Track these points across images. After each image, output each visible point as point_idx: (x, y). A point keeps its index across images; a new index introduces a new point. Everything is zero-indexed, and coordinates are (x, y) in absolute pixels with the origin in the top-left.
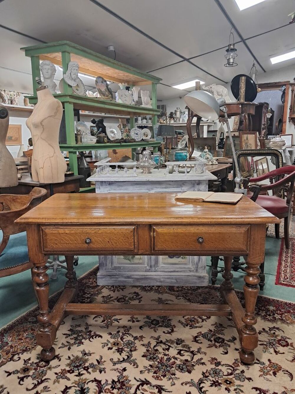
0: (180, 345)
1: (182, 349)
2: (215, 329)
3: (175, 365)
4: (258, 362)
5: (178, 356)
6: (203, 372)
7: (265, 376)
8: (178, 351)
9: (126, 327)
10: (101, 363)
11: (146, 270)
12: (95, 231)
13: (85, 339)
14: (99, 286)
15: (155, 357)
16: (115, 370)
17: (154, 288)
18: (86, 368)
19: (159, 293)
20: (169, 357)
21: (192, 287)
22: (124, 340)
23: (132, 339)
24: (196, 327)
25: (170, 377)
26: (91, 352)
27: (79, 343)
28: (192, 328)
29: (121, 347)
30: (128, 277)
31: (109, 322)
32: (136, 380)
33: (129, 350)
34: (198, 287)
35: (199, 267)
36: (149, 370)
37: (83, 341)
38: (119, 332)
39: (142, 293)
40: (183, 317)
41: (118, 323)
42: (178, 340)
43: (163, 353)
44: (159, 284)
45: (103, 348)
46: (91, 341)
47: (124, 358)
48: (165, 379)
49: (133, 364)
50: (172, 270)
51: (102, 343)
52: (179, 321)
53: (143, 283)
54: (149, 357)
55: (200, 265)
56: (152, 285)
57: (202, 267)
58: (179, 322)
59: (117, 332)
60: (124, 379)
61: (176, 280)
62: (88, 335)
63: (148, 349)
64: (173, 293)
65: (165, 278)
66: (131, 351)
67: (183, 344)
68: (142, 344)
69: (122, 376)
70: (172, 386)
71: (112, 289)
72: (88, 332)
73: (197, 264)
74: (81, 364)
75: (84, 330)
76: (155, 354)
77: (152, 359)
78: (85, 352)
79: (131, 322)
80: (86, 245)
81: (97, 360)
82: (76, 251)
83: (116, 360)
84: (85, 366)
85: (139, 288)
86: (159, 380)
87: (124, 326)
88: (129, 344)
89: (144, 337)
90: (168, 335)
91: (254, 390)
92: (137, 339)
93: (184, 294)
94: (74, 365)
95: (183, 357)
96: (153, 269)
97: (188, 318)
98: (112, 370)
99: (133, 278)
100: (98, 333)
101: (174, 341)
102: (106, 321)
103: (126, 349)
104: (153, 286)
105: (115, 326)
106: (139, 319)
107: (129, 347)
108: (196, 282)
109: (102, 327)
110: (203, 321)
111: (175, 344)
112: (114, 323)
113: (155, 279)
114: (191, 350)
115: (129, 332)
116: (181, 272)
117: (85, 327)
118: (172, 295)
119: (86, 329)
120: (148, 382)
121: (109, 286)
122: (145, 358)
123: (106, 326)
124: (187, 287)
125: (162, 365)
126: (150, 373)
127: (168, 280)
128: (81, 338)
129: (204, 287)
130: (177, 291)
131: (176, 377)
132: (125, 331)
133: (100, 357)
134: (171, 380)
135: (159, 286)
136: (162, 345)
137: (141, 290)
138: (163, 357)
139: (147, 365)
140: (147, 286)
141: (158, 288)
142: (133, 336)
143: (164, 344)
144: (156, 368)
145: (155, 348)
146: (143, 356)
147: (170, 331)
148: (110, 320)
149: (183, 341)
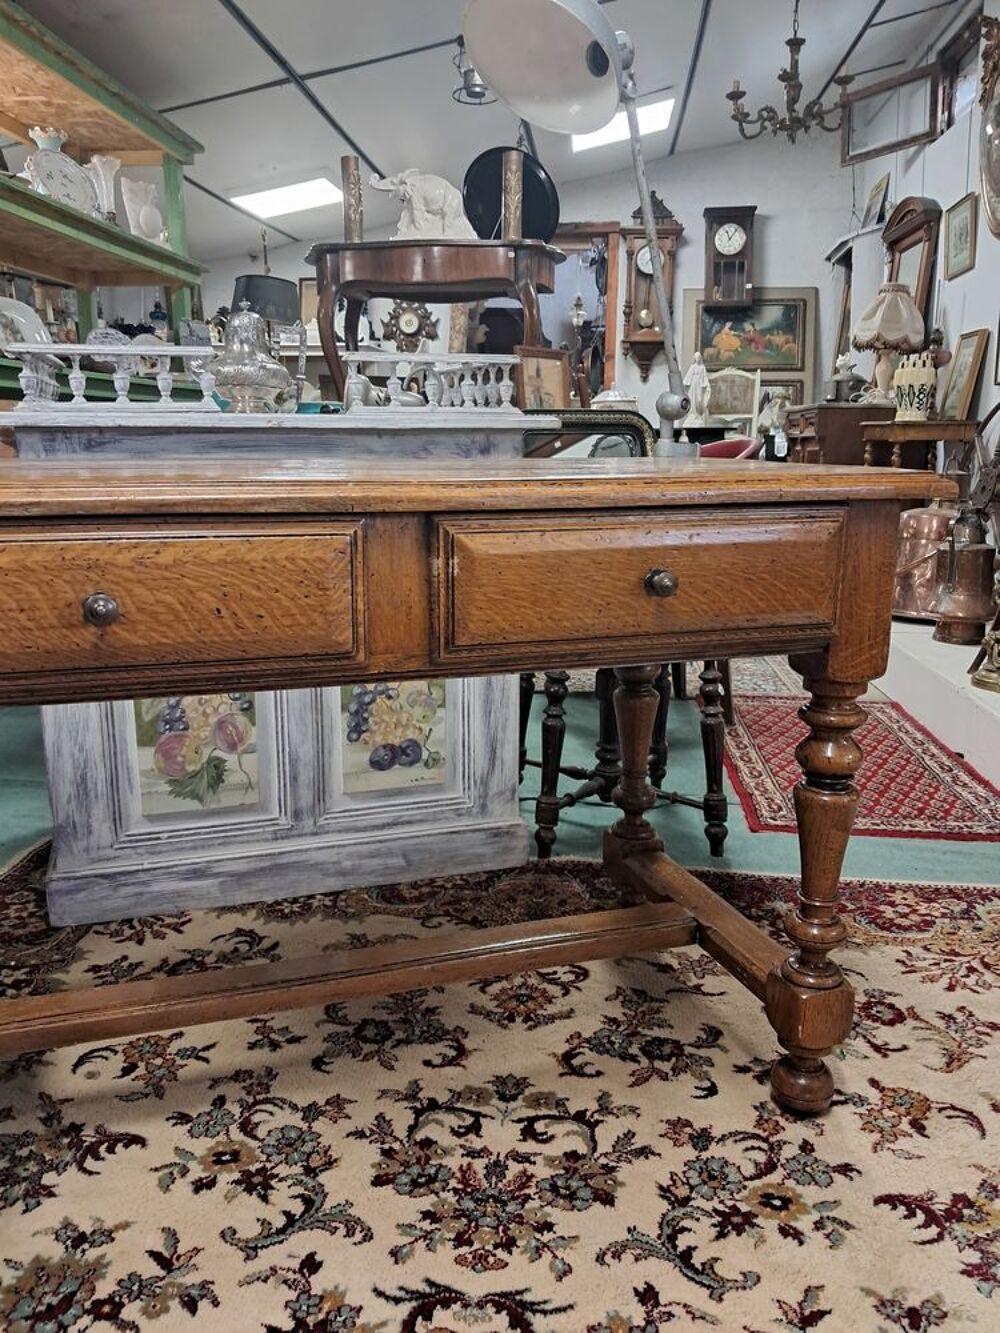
0: (520, 1102)
1: (532, 1113)
2: (627, 1011)
3: (533, 1184)
4: (842, 1098)
5: (530, 1146)
6: (661, 1187)
7: (892, 1146)
8: (522, 1125)
9: (249, 1073)
10: (176, 1264)
11: (275, 832)
12: (134, 553)
13: (58, 1168)
14: (58, 929)
15: (432, 1171)
16: (265, 1281)
17: (315, 903)
18: (106, 1309)
19: (346, 916)
20: (493, 1158)
21: (470, 875)
22: (261, 1132)
23: (296, 1120)
24: (552, 1018)
25: (534, 1243)
26: (109, 1224)
27: (27, 1195)
28: (535, 1026)
29: (258, 1166)
30: (197, 873)
31: (160, 1067)
32: (387, 1298)
33: (297, 1169)
34: (491, 872)
35: (491, 793)
36: (427, 1235)
37: (49, 1179)
38: (220, 1101)
39: (272, 930)
40: (483, 990)
41: (202, 1064)
42: (500, 1081)
43: (461, 1146)
44: (334, 884)
45: (166, 1189)
46: (90, 1173)
47: (287, 1214)
48: (517, 1259)
49: (342, 1230)
50: (386, 818)
51: (156, 1170)
52: (472, 1006)
53: (267, 890)
54: (405, 1179)
55: (495, 786)
56: (305, 893)
57: (501, 793)
58: (474, 1010)
59: (214, 1104)
60: (326, 1307)
61: (405, 856)
62: (70, 1146)
63: (386, 1146)
64: (402, 907)
65: (361, 856)
66: (310, 1171)
67: (527, 1092)
68: (353, 1129)
69: (310, 1297)
70: (560, 1279)
71: (128, 932)
72: (65, 1133)
73: (485, 782)
74: (74, 1294)
75: (39, 1129)
76: (428, 1159)
77: (421, 1185)
78: (75, 1229)
79: (266, 1050)
80: (90, 634)
81: (156, 1256)
82: (26, 675)
83: (249, 1230)
84: (94, 1298)
85: (253, 913)
86: (492, 1268)
87: (238, 1073)
88: (290, 1145)
89: (351, 1102)
90: (450, 1070)
91: (885, 1207)
92: (322, 1113)
93: (449, 903)
94: (28, 1311)
95: (554, 1143)
96: (308, 824)
97: (503, 990)
98: (247, 1282)
99: (217, 875)
100: (115, 1128)
101: (487, 1090)
102: (142, 1065)
103: (282, 1170)
104: (312, 897)
105: (196, 1081)
106: (296, 1031)
107: (296, 1156)
108: (482, 856)
109: (127, 1097)
110: (566, 993)
111: (495, 1101)
112: (182, 1067)
113: (317, 866)
114: (573, 1111)
115: (269, 1092)
116: (421, 821)
117: (43, 1115)
118: (403, 914)
119: (46, 1121)
120: (448, 1289)
121: (109, 923)
122: (388, 1190)
123: (150, 1089)
124: (451, 878)
125: (476, 1201)
126: (439, 1247)
127: (375, 862)
128: (33, 1167)
129: (512, 870)
130: (418, 900)
131: (560, 1234)
132: (248, 1093)
133: (164, 1236)
134: (547, 1256)
135: (337, 894)
136: (441, 1116)
137: (262, 920)
138: (469, 1164)
139: (413, 1217)
140: (285, 900)
141: (335, 902)
142: (294, 1107)
143: (450, 1109)
144: (458, 1218)
145: (420, 1136)
146: (378, 1181)
147: (452, 1053)
148: (159, 1061)
149: (521, 1083)
